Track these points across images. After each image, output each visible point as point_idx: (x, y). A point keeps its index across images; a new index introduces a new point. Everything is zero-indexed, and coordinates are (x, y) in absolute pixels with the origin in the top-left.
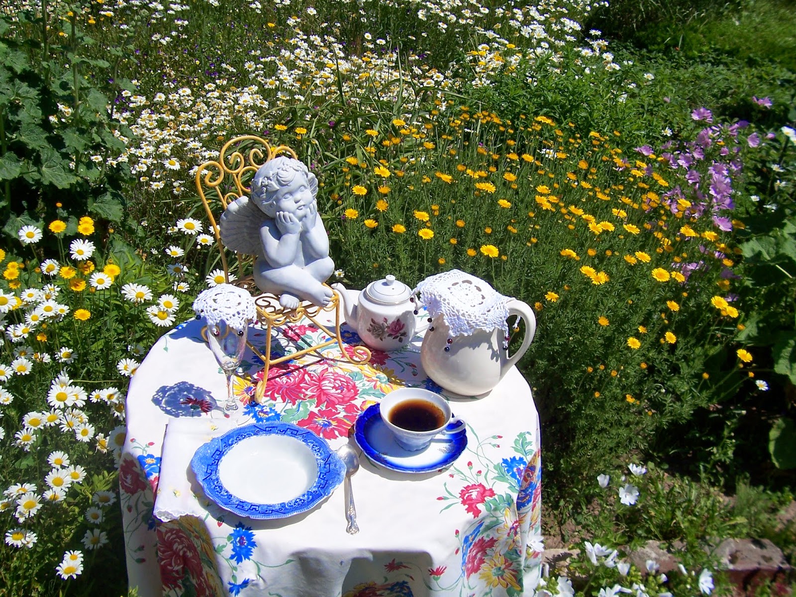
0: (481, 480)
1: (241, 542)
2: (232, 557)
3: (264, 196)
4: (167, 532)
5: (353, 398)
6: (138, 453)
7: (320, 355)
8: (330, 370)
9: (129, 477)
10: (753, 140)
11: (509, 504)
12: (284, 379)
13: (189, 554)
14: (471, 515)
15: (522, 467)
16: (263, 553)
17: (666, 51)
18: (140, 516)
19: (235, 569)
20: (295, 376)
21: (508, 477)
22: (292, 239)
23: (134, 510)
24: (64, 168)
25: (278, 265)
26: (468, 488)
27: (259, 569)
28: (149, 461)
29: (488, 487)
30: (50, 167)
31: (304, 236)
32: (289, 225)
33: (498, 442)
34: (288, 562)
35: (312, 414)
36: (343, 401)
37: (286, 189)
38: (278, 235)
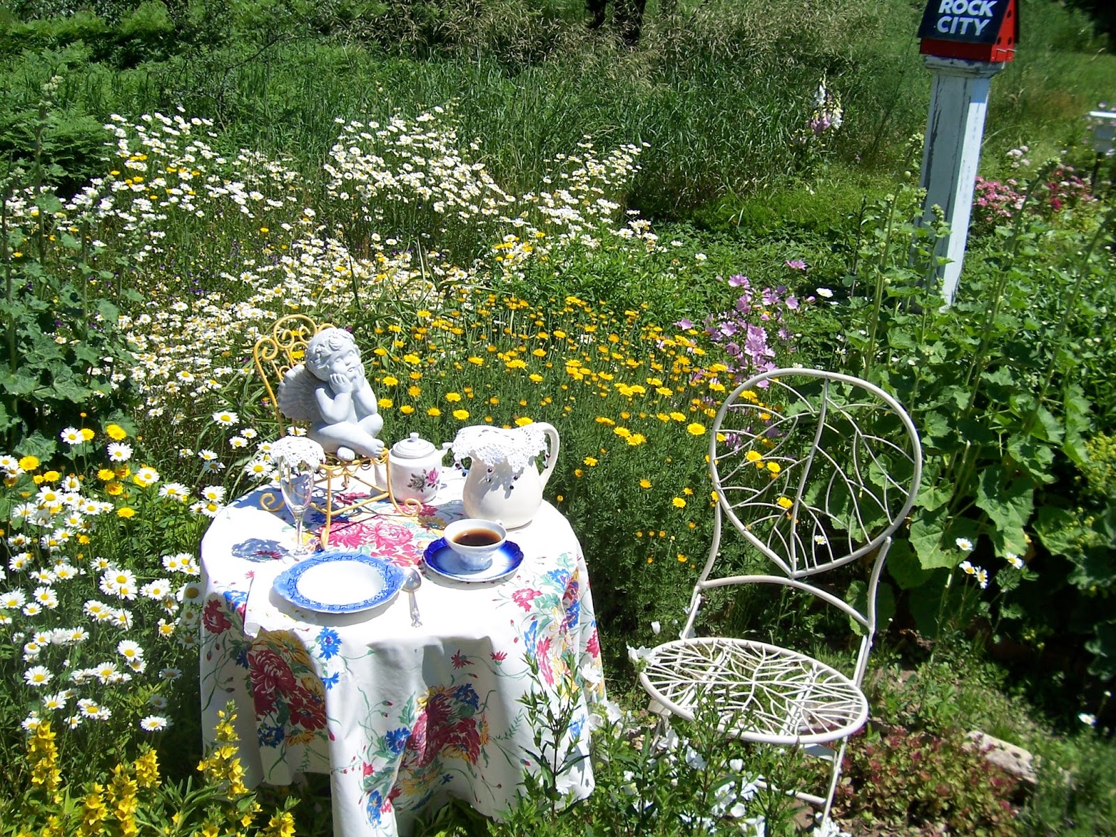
0: (530, 586)
1: (328, 642)
2: (321, 656)
3: (319, 361)
4: (257, 656)
5: (409, 540)
6: (221, 591)
7: (373, 512)
8: (385, 522)
9: (214, 618)
10: (791, 302)
11: (557, 603)
12: (344, 532)
13: (279, 673)
14: (523, 609)
15: (565, 575)
16: (348, 648)
17: (731, 230)
18: (228, 653)
19: (325, 665)
20: (353, 530)
21: (554, 582)
22: (344, 398)
23: (221, 648)
24: (76, 382)
25: (334, 421)
26: (518, 592)
27: (346, 663)
28: (234, 594)
29: (535, 590)
30: (60, 382)
31: (355, 396)
32: (342, 384)
33: (543, 560)
34: (370, 653)
35: (374, 554)
36: (400, 543)
37: (337, 354)
38: (332, 395)
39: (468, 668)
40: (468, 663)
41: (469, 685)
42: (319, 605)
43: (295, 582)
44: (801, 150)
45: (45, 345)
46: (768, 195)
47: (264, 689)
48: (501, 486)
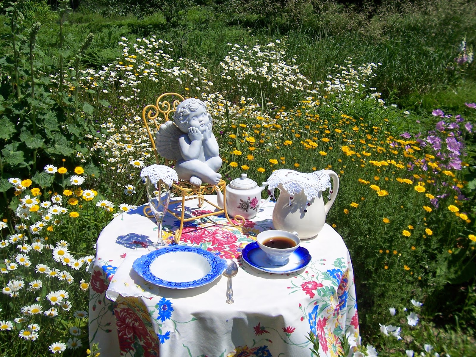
0: (314, 279)
1: (164, 308)
2: (159, 318)
3: (181, 118)
4: (121, 311)
5: (234, 242)
6: (102, 265)
7: (214, 223)
8: (220, 229)
9: (98, 283)
11: (333, 293)
12: (193, 233)
14: (308, 296)
15: (339, 273)
16: (178, 315)
18: (106, 307)
19: (161, 325)
20: (199, 233)
21: (331, 278)
22: (197, 143)
23: (102, 303)
24: (67, 145)
25: (189, 159)
26: (306, 283)
27: (176, 326)
28: (109, 268)
29: (318, 283)
30: (59, 145)
31: (204, 143)
32: (196, 134)
33: (324, 262)
34: (193, 320)
35: (209, 249)
36: (228, 243)
37: (194, 114)
38: (189, 141)
39: (265, 335)
40: (266, 332)
41: (265, 347)
42: (161, 281)
43: (149, 263)
44: (451, 73)
45: (51, 123)
46: (434, 93)
47: (125, 335)
48: (298, 210)
